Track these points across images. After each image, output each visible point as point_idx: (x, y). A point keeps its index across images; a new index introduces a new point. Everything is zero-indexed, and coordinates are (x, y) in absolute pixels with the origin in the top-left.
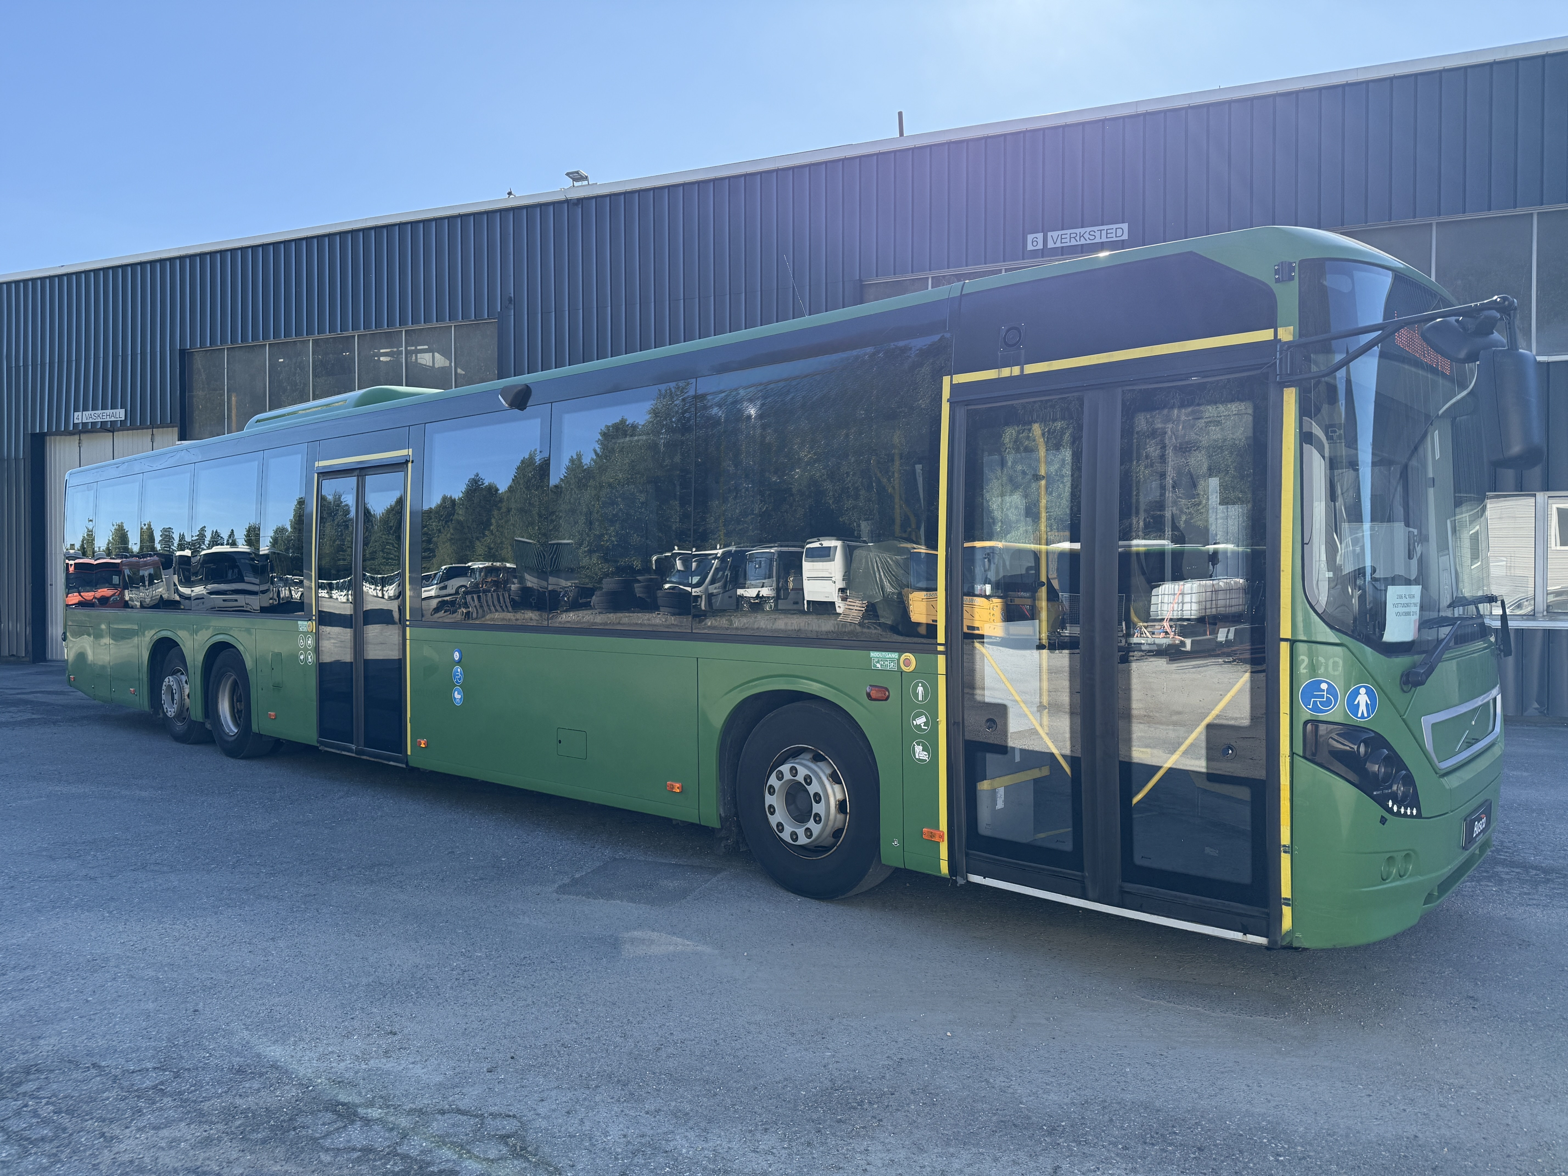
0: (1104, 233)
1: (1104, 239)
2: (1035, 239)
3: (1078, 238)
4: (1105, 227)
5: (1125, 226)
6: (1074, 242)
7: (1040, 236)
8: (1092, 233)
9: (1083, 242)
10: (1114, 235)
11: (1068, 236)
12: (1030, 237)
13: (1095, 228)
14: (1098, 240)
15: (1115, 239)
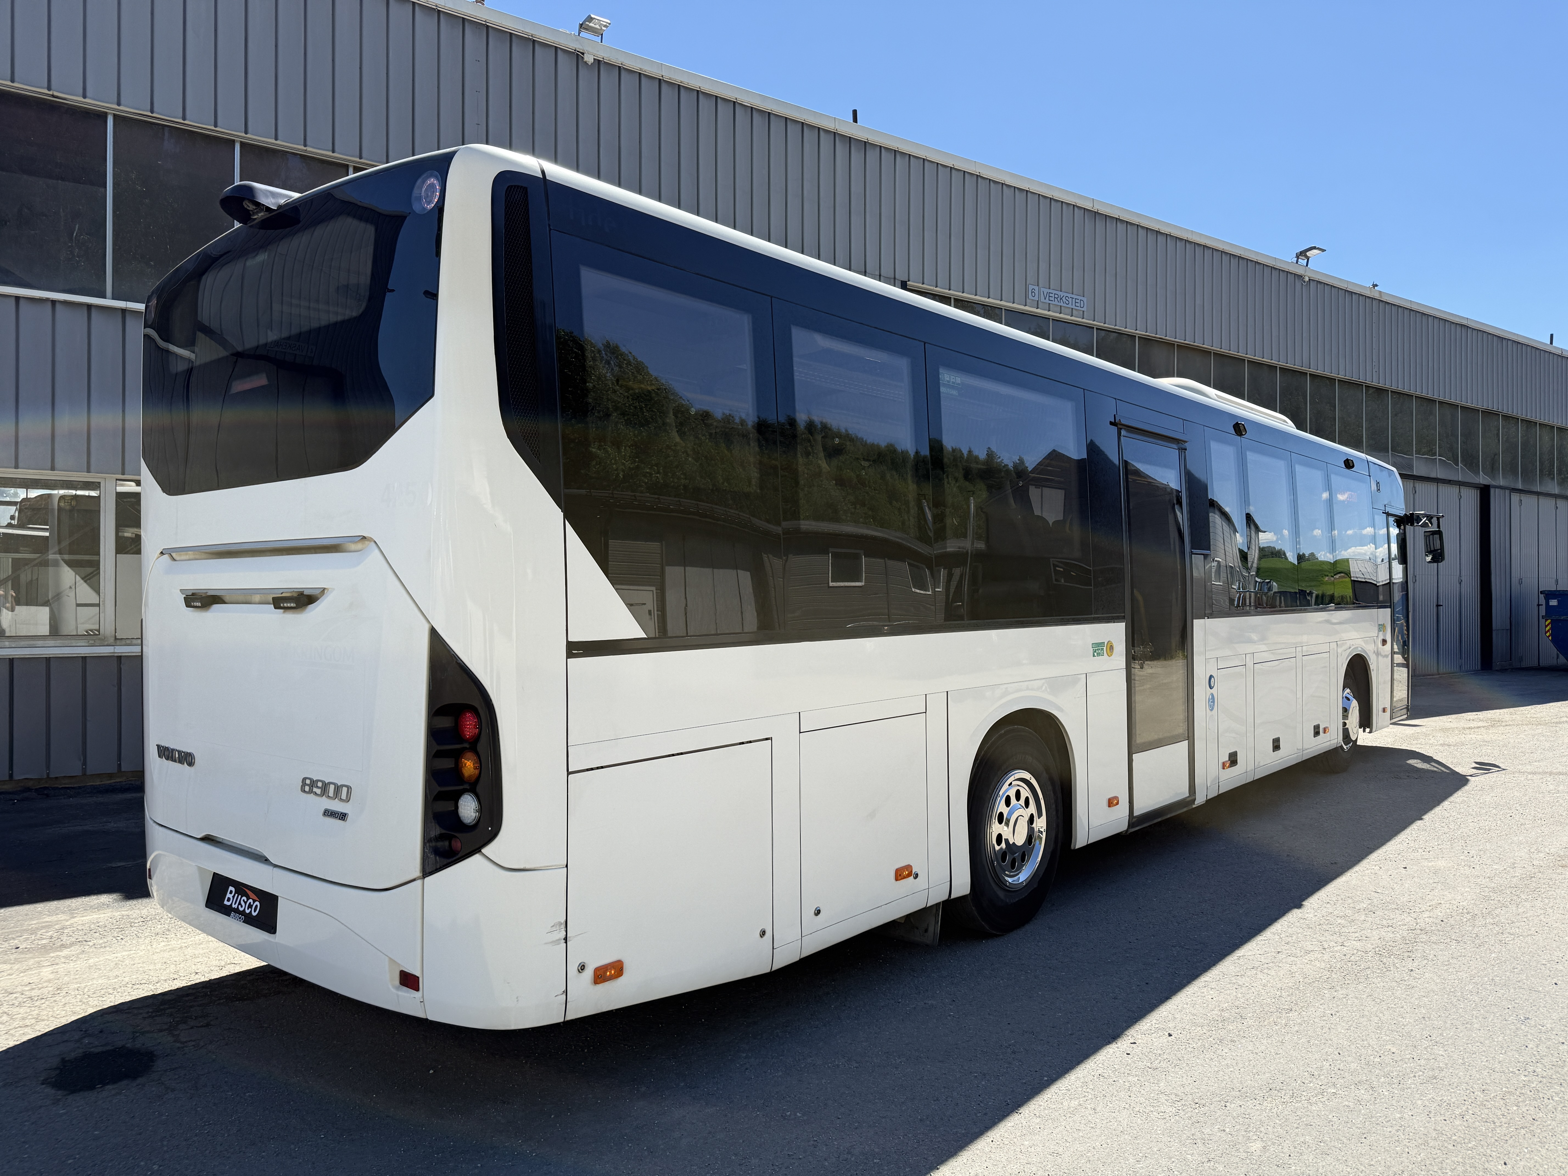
0: (1074, 300)
1: (1074, 306)
2: (1033, 290)
3: (1059, 299)
4: (1074, 296)
5: (1084, 299)
6: (1056, 303)
7: (1036, 288)
8: (1067, 298)
9: (1062, 304)
10: (1079, 305)
11: (1053, 295)
12: (1031, 287)
13: (1069, 295)
14: (1070, 306)
15: (1079, 308)
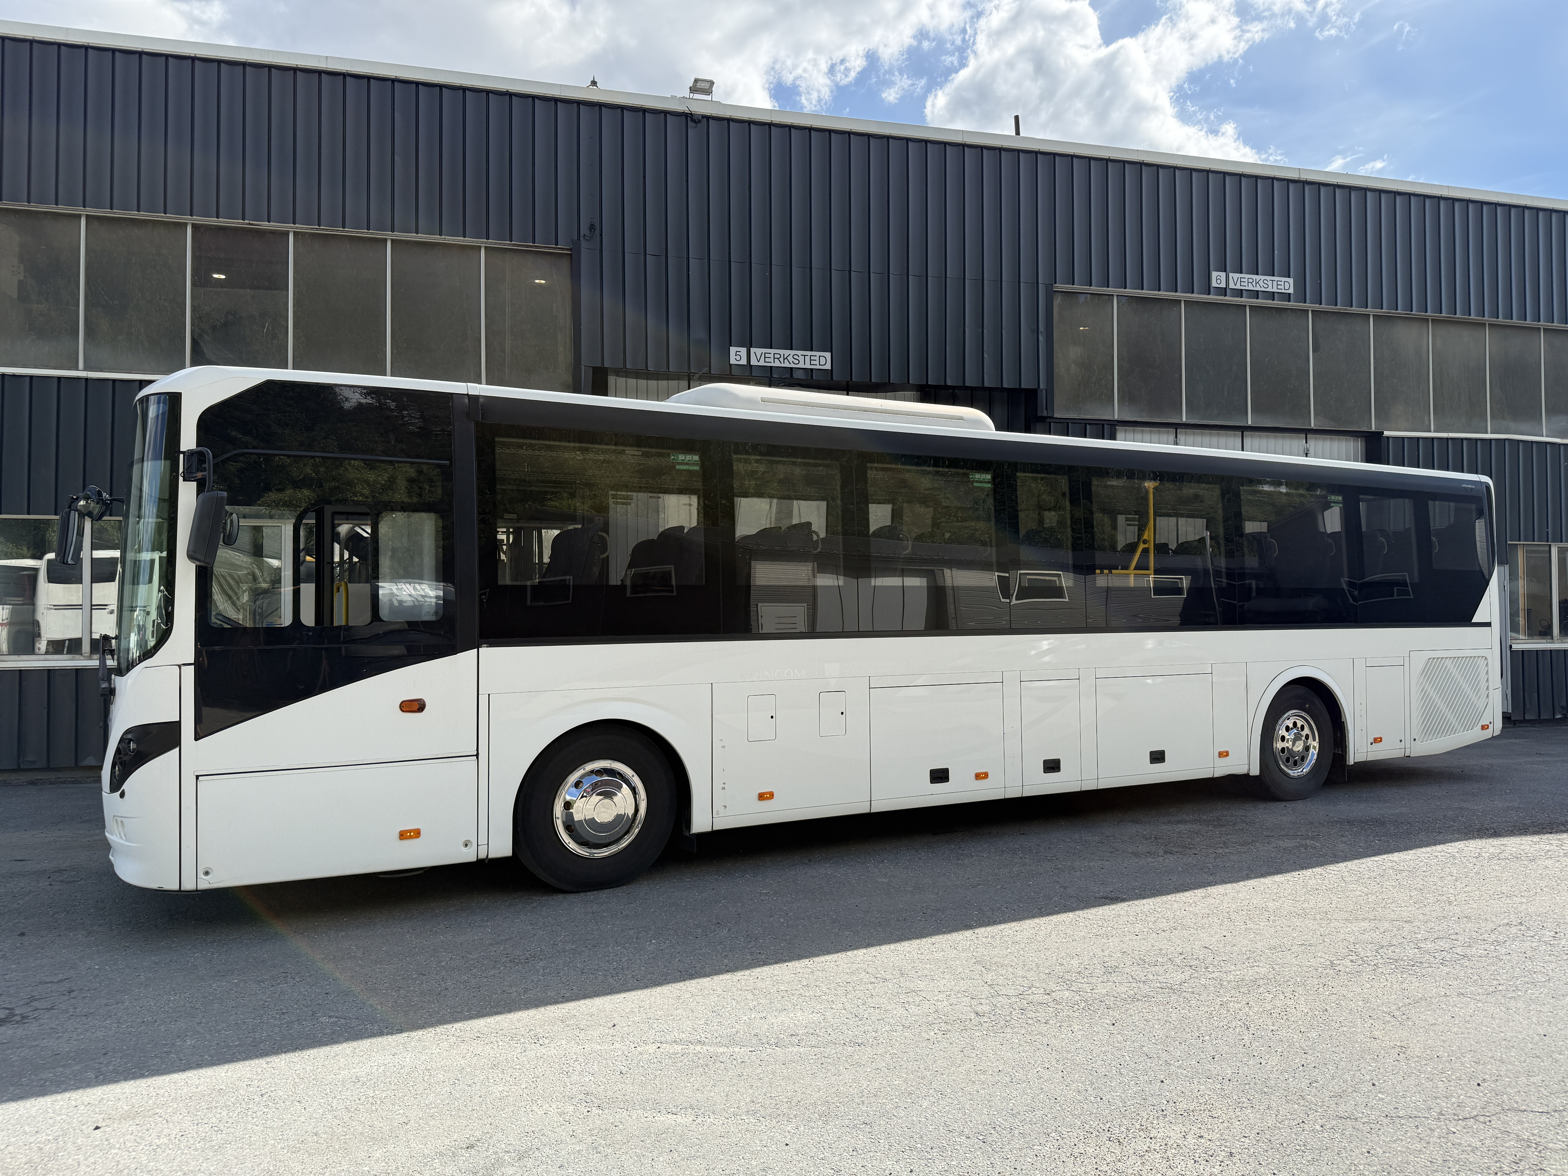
0: (1275, 283)
1: (1275, 290)
2: (1219, 277)
3: (1254, 284)
4: (1276, 278)
5: (1291, 280)
6: (1251, 288)
7: (1223, 274)
8: (1265, 282)
9: (1258, 288)
10: (1282, 287)
11: (1246, 280)
12: (1214, 274)
13: (1269, 278)
14: (1270, 289)
15: (1283, 291)
